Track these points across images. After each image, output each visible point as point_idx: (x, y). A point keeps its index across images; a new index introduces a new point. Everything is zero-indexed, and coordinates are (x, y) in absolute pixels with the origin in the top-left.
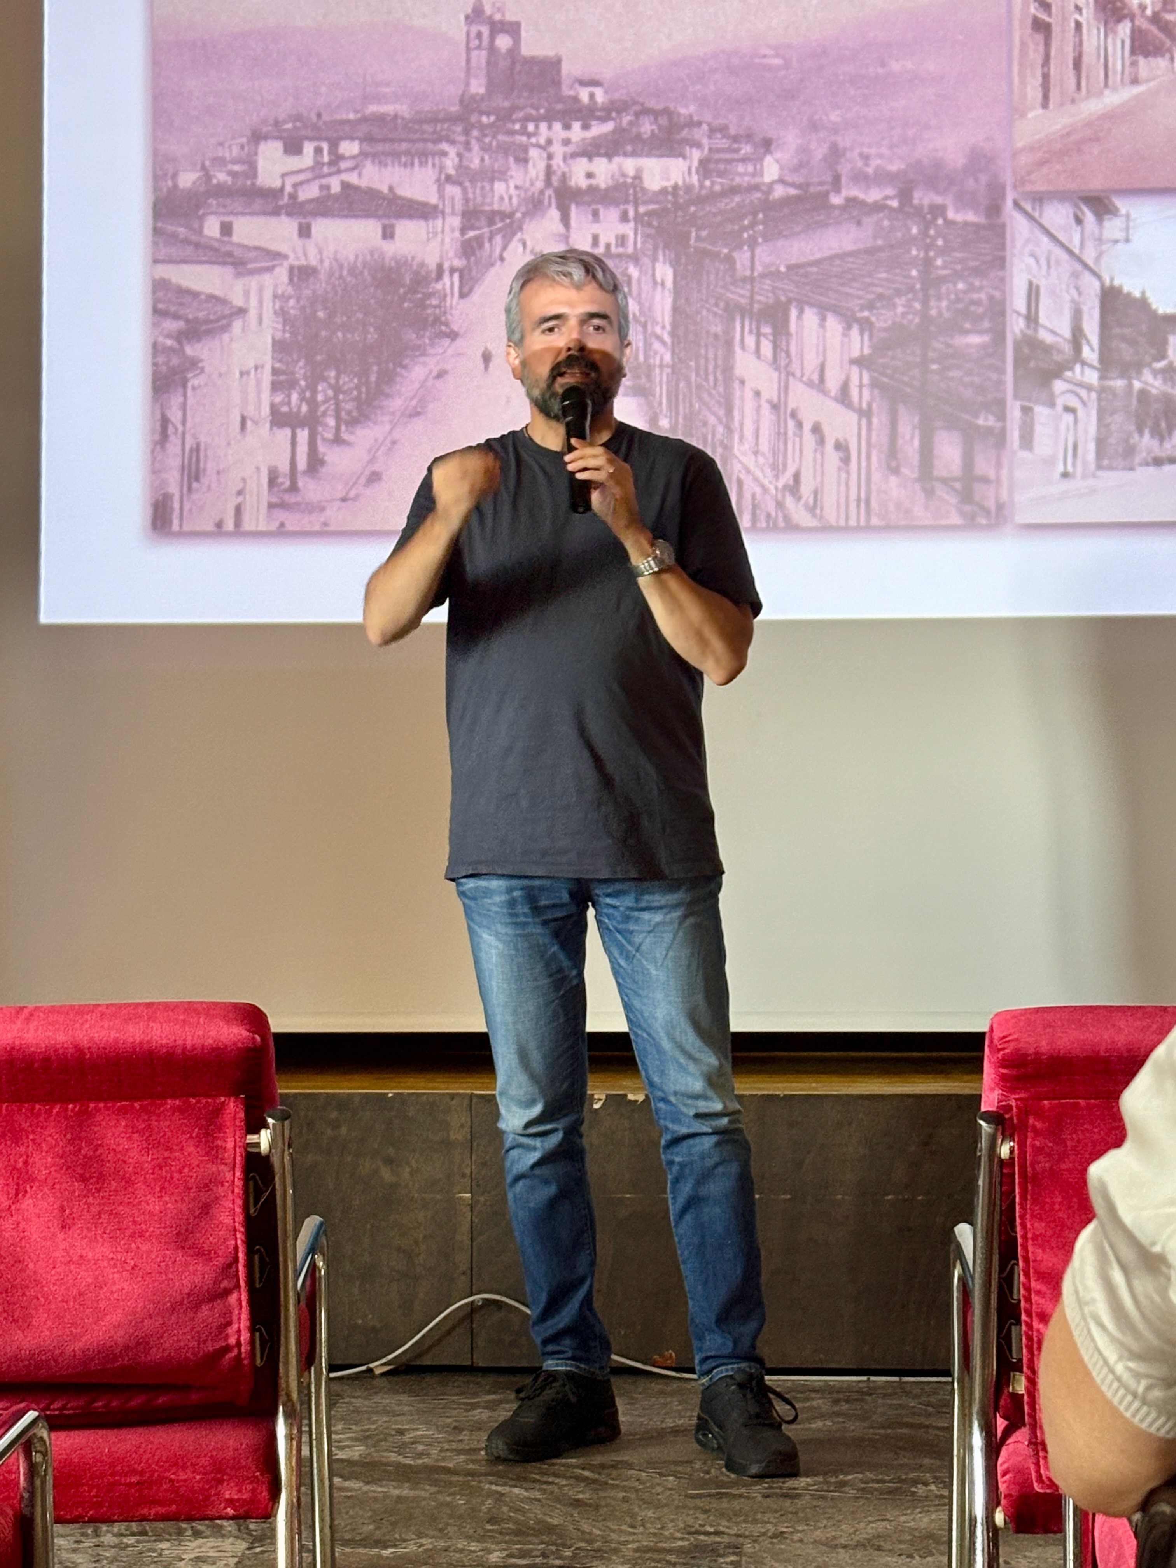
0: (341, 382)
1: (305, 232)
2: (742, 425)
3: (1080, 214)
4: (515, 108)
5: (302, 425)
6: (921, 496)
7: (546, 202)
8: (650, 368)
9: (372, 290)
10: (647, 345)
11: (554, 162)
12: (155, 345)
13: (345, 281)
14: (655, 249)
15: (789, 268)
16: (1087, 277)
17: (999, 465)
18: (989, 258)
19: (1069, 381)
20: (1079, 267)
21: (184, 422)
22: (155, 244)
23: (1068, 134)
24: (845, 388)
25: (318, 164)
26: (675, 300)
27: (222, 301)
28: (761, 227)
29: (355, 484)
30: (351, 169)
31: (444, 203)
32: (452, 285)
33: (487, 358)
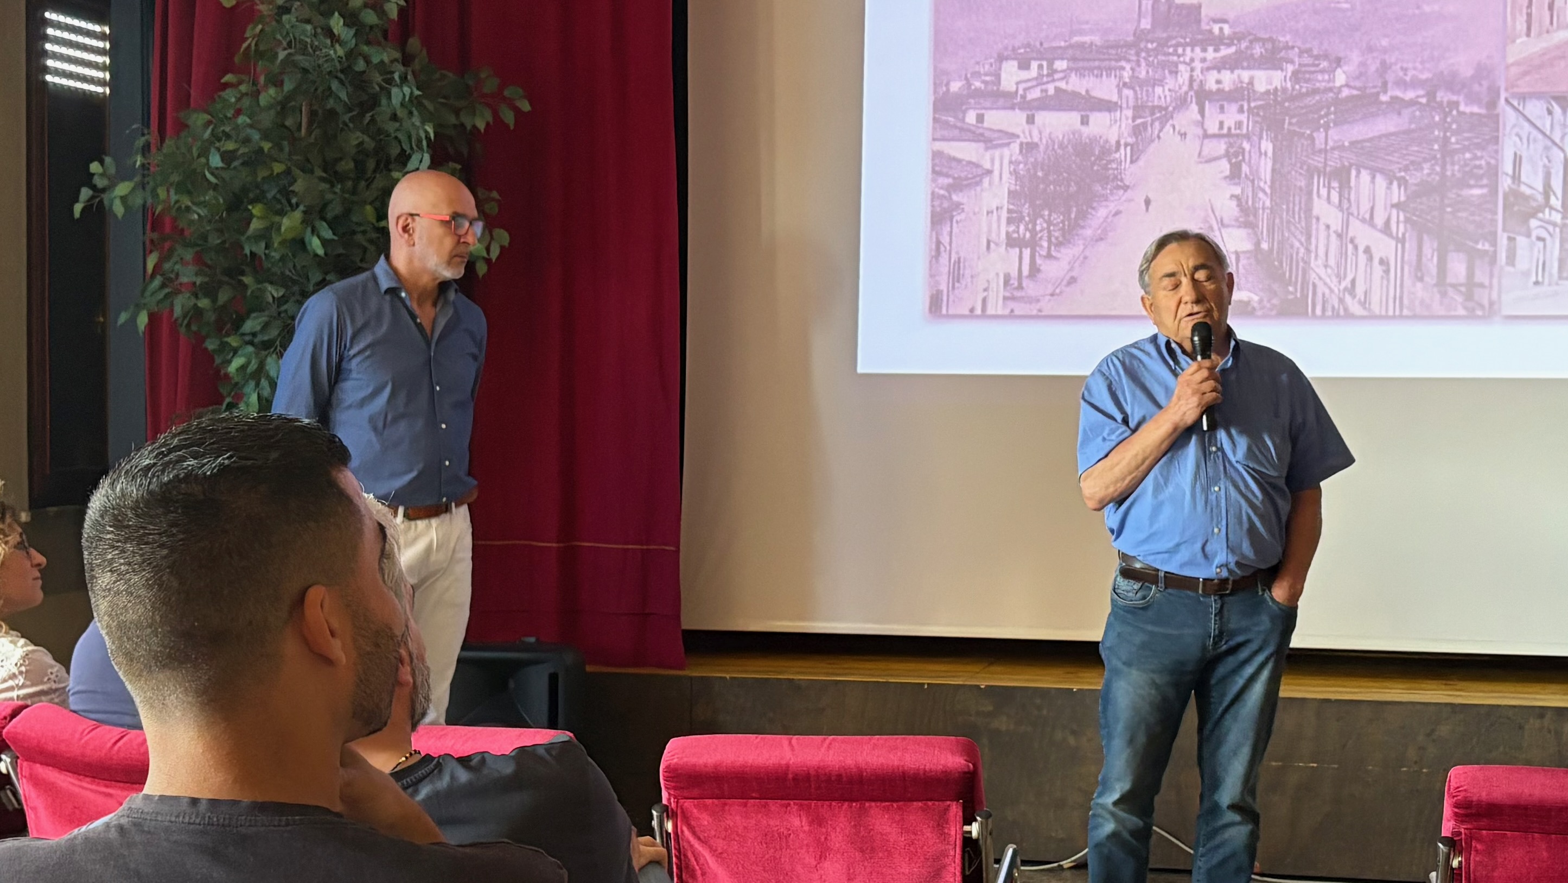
0: (1052, 218)
1: (1031, 120)
2: (1317, 247)
3: (1550, 108)
4: (1170, 38)
5: (1026, 246)
6: (1437, 297)
7: (1189, 99)
8: (1256, 210)
9: (1073, 158)
10: (1255, 195)
11: (1195, 74)
12: (933, 193)
13: (1056, 152)
14: (1261, 130)
15: (1352, 143)
16: (1555, 150)
17: (1491, 276)
18: (1487, 137)
19: (1541, 220)
20: (1550, 144)
21: (950, 245)
22: (934, 129)
23: (1544, 54)
24: (1387, 223)
25: (1040, 76)
26: (1274, 165)
27: (977, 166)
28: (1332, 116)
29: (1059, 285)
30: (1062, 79)
31: (1121, 101)
32: (1125, 155)
33: (1148, 202)
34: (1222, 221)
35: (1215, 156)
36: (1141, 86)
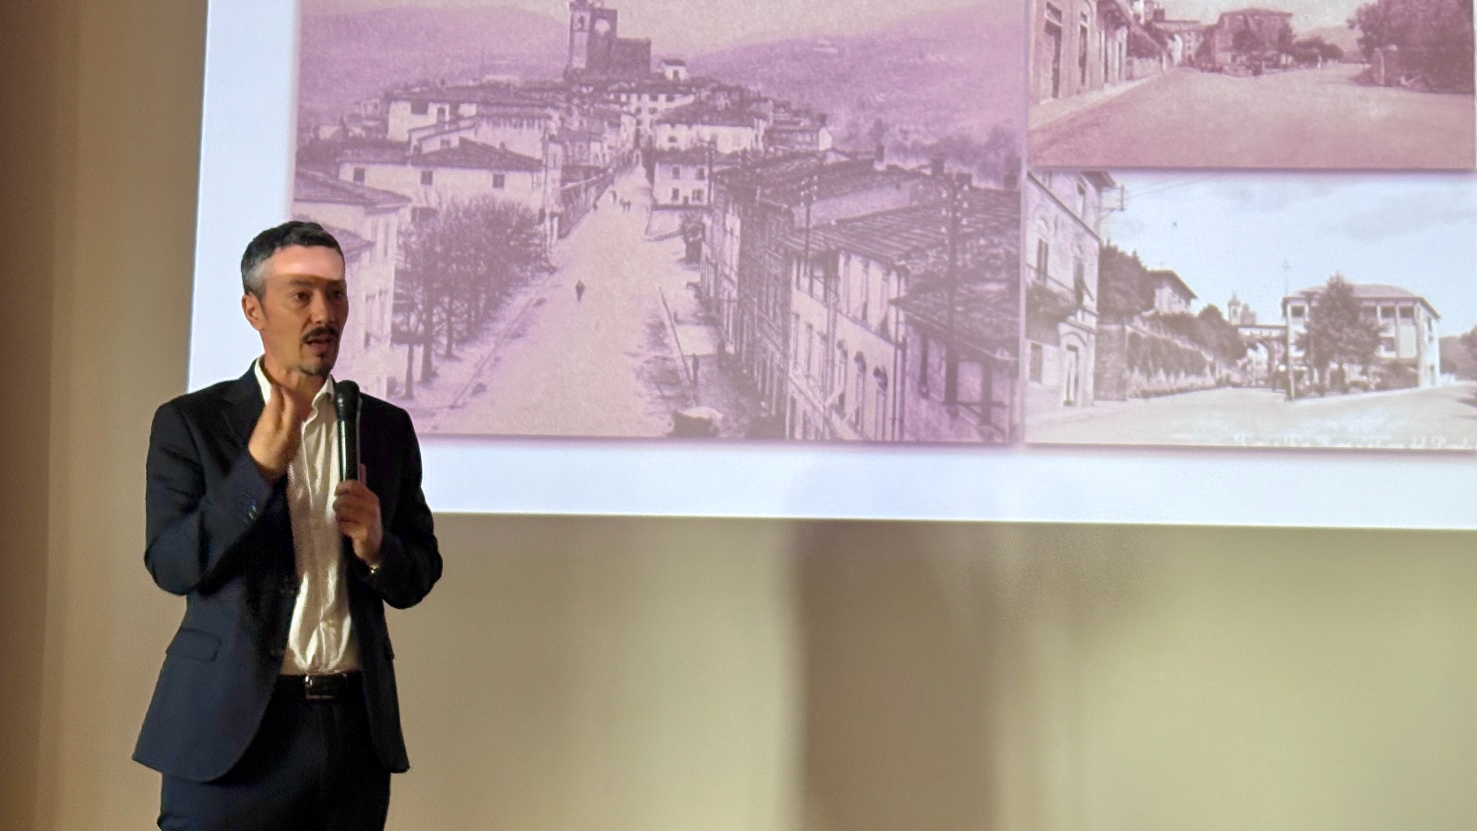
0: (454, 307)
1: (427, 179)
2: (796, 352)
3: (1083, 187)
4: (611, 82)
5: (418, 343)
6: (946, 417)
7: (634, 160)
8: (719, 302)
9: (483, 229)
10: (718, 283)
11: (642, 128)
13: (460, 222)
14: (726, 203)
15: (840, 222)
16: (1088, 238)
17: (1013, 393)
18: (1006, 219)
19: (1072, 324)
20: (1081, 230)
22: (297, 186)
23: (1074, 119)
24: (884, 325)
25: (441, 123)
26: (742, 246)
27: (353, 236)
28: (816, 188)
29: (463, 393)
30: (469, 128)
31: (547, 159)
32: (552, 227)
33: (580, 289)
34: (676, 315)
35: (667, 233)
36: (573, 141)
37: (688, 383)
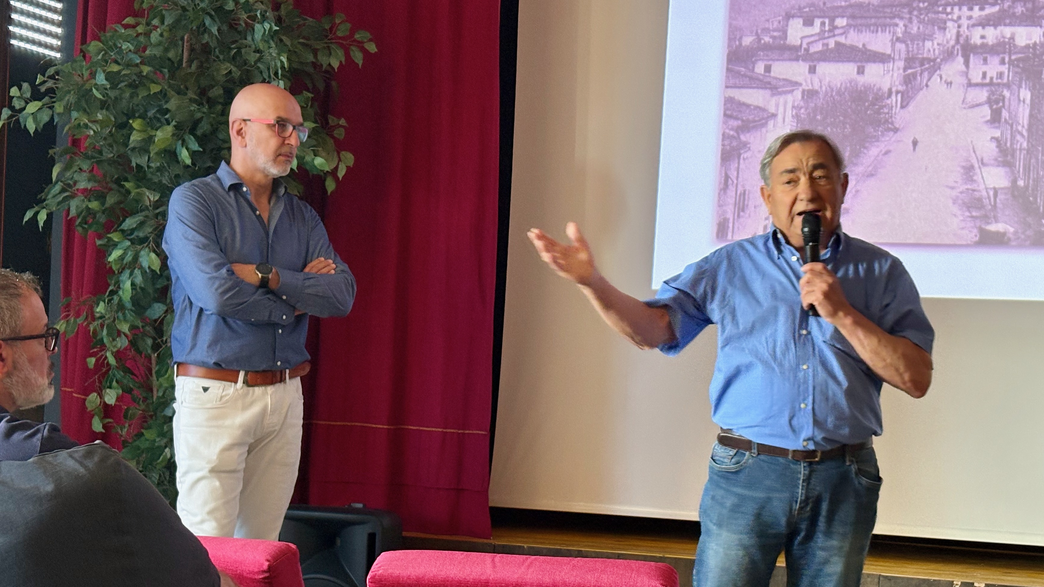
1: (812, 70)
7: (956, 52)
8: (1014, 151)
9: (849, 103)
10: (1013, 137)
11: (961, 30)
12: (723, 135)
13: (834, 99)
14: (1021, 80)
21: (737, 178)
22: (727, 77)
25: (823, 31)
26: (1031, 111)
27: (763, 110)
30: (842, 34)
31: (894, 54)
32: (897, 101)
33: (915, 143)
34: (982, 160)
35: (978, 102)
36: (912, 41)
37: (990, 207)
